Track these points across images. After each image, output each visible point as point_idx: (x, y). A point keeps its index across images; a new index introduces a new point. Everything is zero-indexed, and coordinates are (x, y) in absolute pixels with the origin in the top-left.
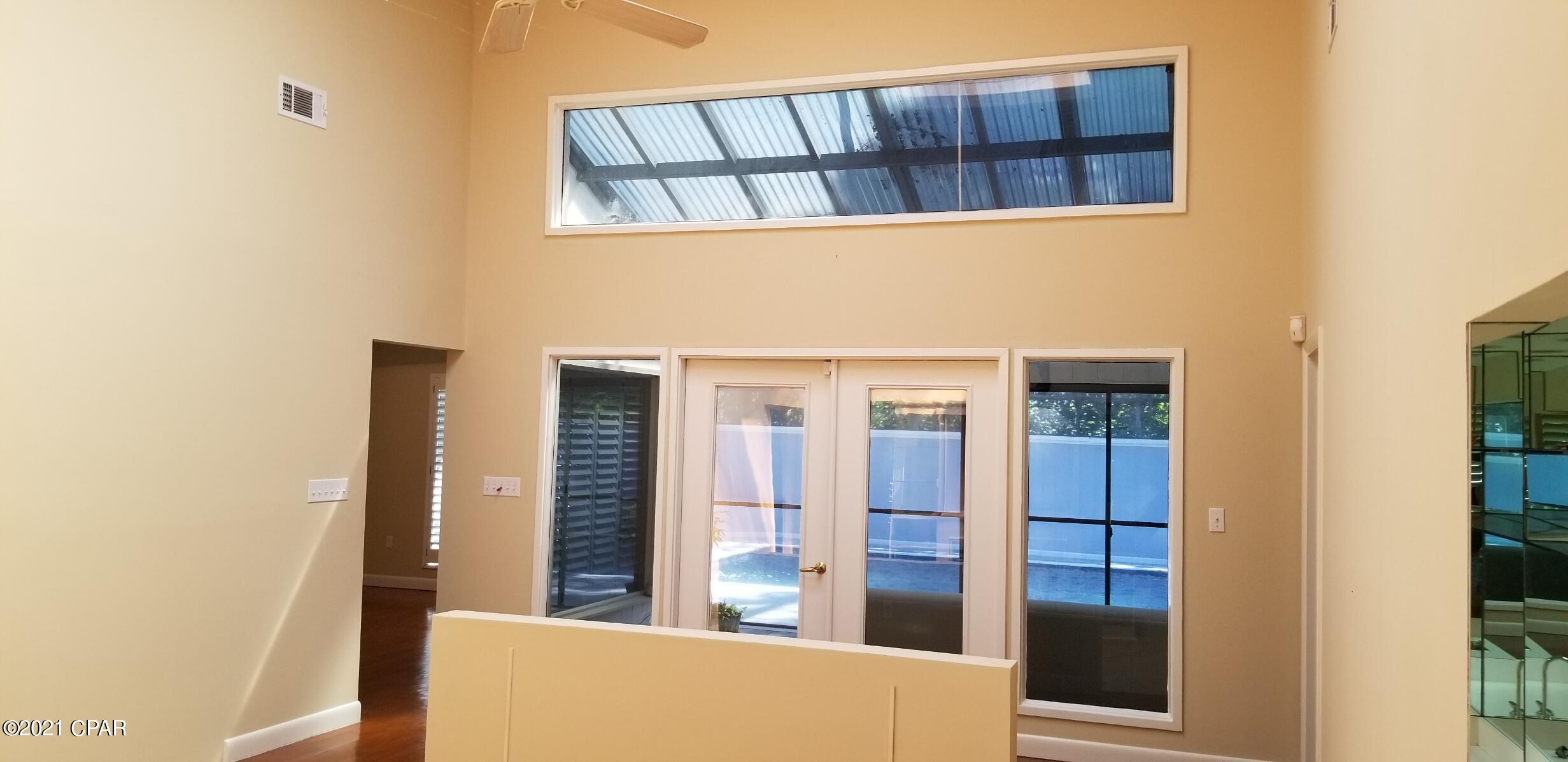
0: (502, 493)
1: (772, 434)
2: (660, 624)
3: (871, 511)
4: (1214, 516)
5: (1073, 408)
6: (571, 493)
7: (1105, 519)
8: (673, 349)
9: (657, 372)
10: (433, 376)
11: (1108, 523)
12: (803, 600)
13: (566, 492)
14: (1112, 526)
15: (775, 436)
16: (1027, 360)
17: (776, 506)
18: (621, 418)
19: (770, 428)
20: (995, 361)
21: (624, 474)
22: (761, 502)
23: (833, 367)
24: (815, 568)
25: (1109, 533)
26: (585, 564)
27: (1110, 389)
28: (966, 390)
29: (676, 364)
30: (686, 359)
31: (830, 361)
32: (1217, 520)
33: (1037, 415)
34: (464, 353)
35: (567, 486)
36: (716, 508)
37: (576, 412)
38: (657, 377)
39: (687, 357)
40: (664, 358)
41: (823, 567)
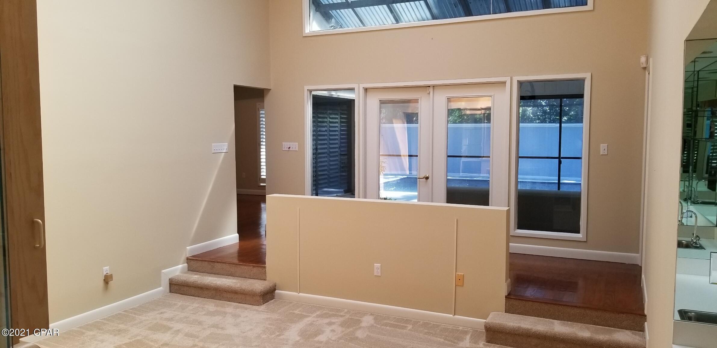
0: (291, 149)
1: (407, 127)
2: (359, 198)
3: (449, 156)
4: (603, 148)
5: (548, 111)
6: (319, 151)
7: (558, 156)
8: (360, 84)
9: (354, 97)
10: (257, 104)
11: (559, 158)
12: (419, 197)
13: (317, 150)
14: (561, 159)
15: (408, 128)
16: (519, 81)
17: (410, 156)
18: (339, 119)
19: (406, 125)
20: (504, 83)
21: (341, 143)
22: (402, 154)
23: (431, 90)
24: (424, 177)
25: (560, 163)
26: (326, 185)
27: (561, 97)
28: (491, 97)
29: (362, 91)
30: (366, 89)
31: (430, 86)
32: (604, 149)
33: (531, 114)
34: (271, 90)
35: (317, 148)
36: (381, 158)
37: (320, 116)
38: (354, 100)
39: (366, 88)
40: (356, 90)
41: (428, 177)
